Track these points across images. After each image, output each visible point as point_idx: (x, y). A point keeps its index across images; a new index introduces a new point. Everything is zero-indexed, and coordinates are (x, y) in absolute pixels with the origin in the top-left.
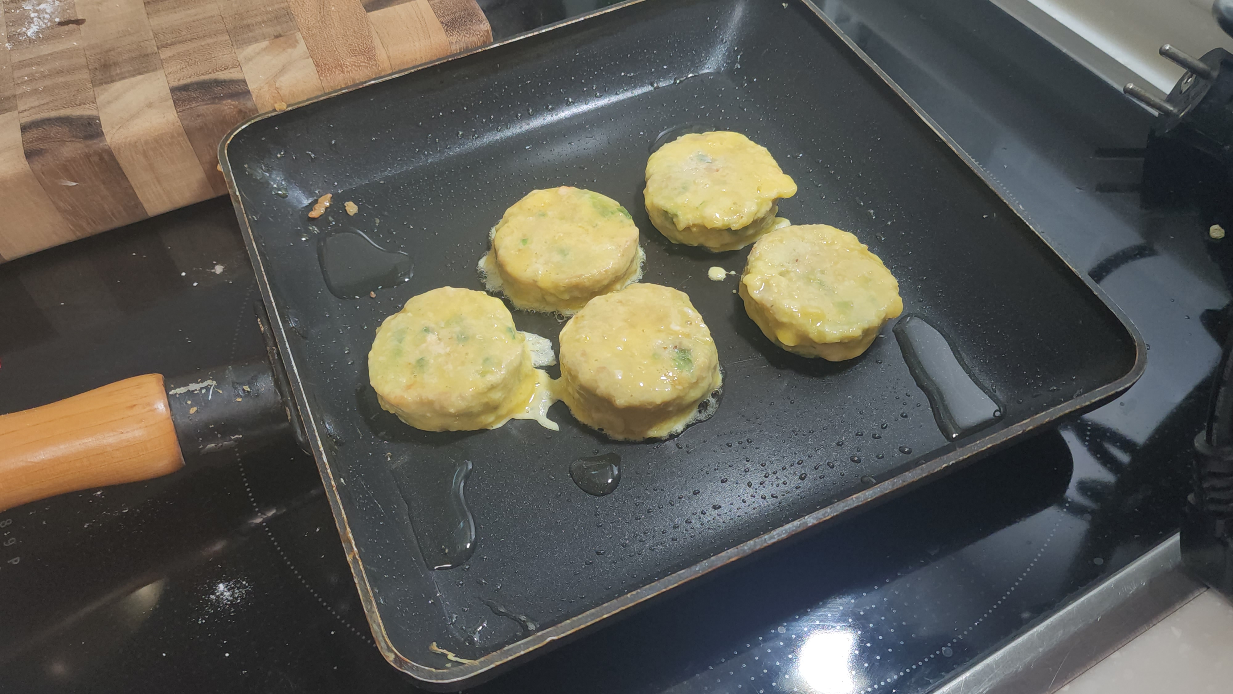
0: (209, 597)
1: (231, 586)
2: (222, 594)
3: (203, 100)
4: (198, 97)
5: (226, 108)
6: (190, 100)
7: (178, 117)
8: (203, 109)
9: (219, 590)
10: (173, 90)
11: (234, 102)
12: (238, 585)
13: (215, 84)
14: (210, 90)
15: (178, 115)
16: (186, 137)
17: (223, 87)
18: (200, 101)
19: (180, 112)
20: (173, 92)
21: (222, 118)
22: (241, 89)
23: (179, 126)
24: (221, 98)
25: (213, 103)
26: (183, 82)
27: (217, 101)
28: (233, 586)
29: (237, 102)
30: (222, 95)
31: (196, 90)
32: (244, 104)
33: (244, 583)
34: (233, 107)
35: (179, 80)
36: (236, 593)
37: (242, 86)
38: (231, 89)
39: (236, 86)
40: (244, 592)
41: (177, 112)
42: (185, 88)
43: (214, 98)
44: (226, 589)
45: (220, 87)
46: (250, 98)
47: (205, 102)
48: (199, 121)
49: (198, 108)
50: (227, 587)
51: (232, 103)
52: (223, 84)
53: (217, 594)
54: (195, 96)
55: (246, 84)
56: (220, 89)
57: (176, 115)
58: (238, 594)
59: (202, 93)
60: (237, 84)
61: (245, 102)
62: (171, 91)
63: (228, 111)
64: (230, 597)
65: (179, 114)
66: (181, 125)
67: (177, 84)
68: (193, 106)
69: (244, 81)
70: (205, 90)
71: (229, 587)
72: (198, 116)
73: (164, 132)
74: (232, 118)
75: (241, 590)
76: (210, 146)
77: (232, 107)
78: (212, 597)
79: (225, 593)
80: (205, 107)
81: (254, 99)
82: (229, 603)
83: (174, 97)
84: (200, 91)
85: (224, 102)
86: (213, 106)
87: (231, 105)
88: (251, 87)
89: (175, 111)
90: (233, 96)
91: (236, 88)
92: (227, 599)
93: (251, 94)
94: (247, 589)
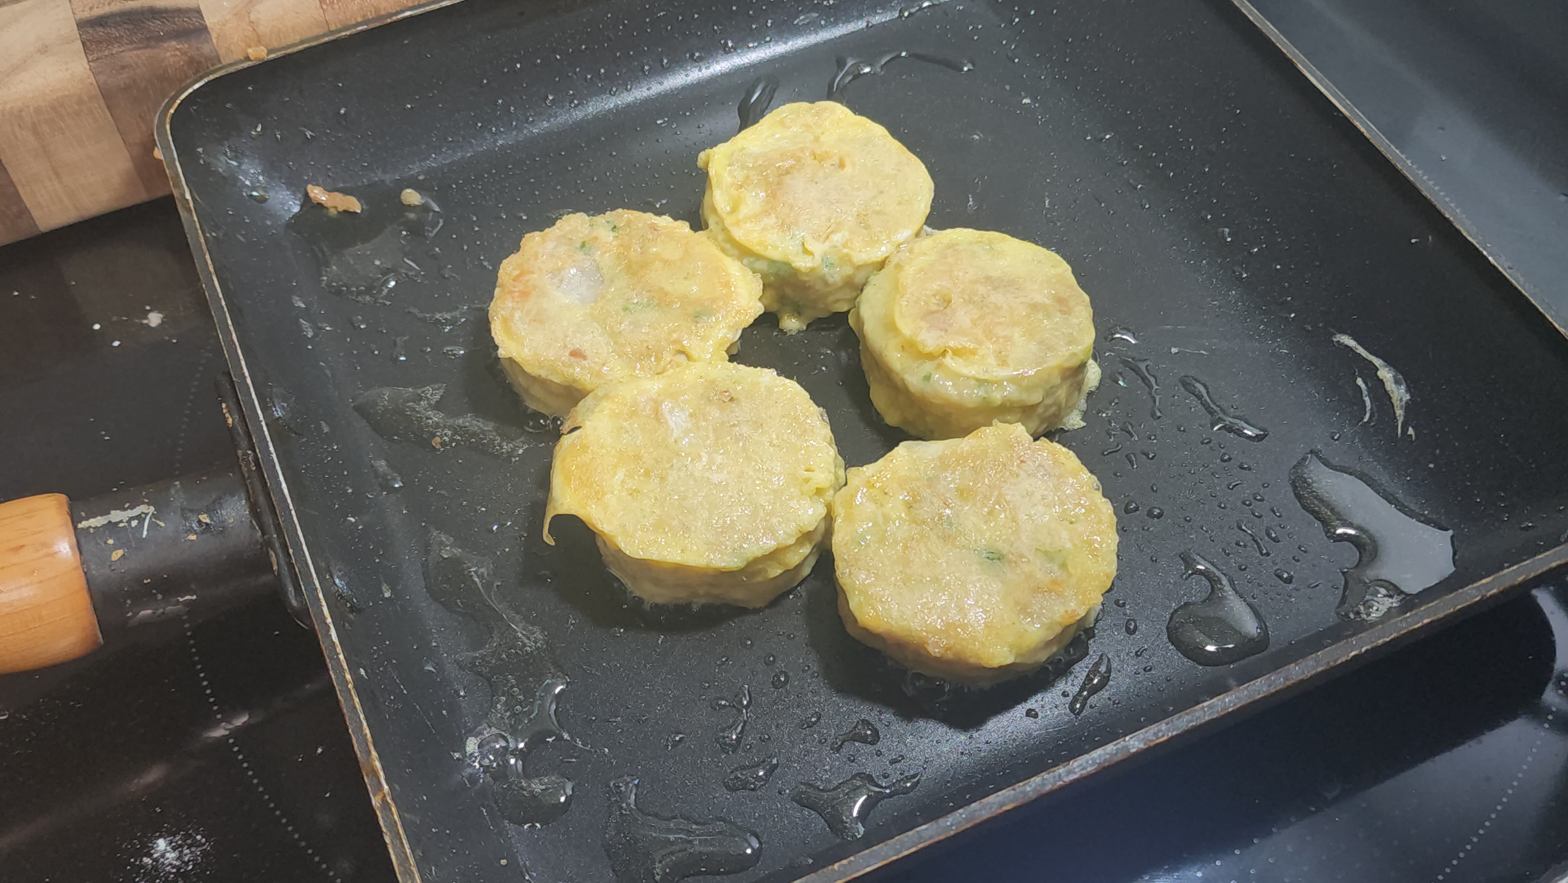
0: (141, 861)
1: (176, 842)
2: (163, 856)
3: (132, 42)
4: (123, 36)
5: (168, 54)
6: (111, 41)
7: (90, 69)
8: (131, 57)
9: (159, 849)
10: (82, 25)
11: (181, 46)
12: (189, 842)
13: (151, 16)
14: (143, 25)
15: (90, 66)
16: (102, 102)
17: (165, 20)
18: (127, 44)
19: (93, 61)
20: (82, 28)
21: (161, 72)
22: (194, 24)
23: (92, 84)
24: (160, 39)
25: (146, 47)
26: (98, 12)
27: (153, 43)
28: (180, 842)
29: (186, 46)
30: (162, 34)
31: (120, 25)
32: (198, 49)
33: (199, 837)
34: (179, 54)
35: (91, 9)
36: (186, 855)
37: (194, 20)
38: (177, 25)
39: (185, 19)
40: (199, 853)
41: (89, 62)
42: (101, 22)
43: (148, 39)
44: (169, 848)
45: (159, 20)
46: (208, 39)
47: (135, 45)
48: (124, 76)
49: (122, 54)
50: (170, 844)
51: (178, 47)
52: (164, 15)
53: (155, 856)
54: (118, 35)
55: (202, 15)
56: (158, 24)
57: (88, 67)
58: (189, 856)
59: (128, 30)
60: (186, 15)
61: (199, 46)
62: (78, 25)
63: (172, 60)
64: (176, 860)
65: (91, 64)
66: (94, 82)
67: (88, 15)
68: (114, 52)
69: (198, 11)
70: (133, 24)
71: (174, 844)
72: (123, 67)
73: (67, 93)
74: (178, 71)
75: (193, 849)
76: (140, 117)
77: (177, 53)
78: (146, 860)
79: (168, 855)
80: (135, 52)
81: (214, 41)
82: (174, 870)
83: (84, 36)
84: (126, 26)
85: (165, 45)
86: (148, 52)
87: (177, 49)
88: (210, 20)
89: (85, 59)
90: (181, 34)
91: (186, 22)
92: (171, 864)
93: (208, 32)
94: (204, 847)
